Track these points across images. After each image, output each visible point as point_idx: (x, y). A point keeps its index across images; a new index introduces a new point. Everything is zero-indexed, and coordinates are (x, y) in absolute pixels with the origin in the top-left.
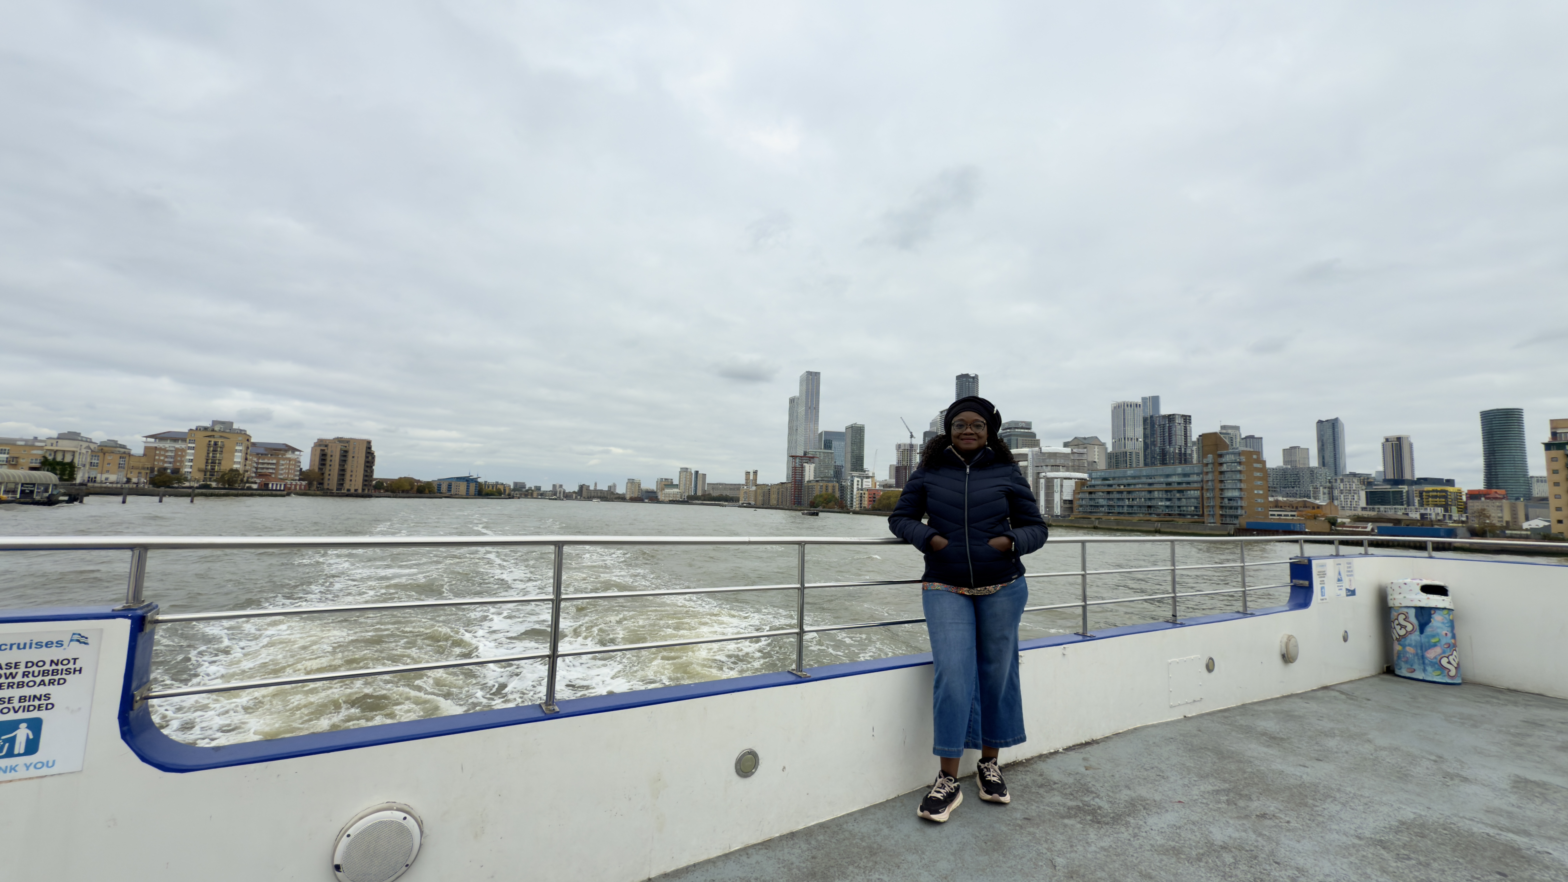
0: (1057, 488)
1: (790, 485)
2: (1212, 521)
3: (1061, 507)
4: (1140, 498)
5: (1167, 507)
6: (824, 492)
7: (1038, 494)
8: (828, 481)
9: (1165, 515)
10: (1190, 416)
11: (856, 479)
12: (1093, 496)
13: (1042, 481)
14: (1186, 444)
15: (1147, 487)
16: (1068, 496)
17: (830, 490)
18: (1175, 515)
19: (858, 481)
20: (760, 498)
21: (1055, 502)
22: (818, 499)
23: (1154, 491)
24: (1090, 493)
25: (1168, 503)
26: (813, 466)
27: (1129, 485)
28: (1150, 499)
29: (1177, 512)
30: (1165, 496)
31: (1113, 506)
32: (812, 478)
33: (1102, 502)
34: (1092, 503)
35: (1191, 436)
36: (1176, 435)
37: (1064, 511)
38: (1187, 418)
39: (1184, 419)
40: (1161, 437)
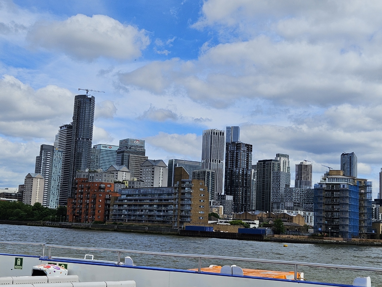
14: (247, 167)
15: (149, 202)
18: (161, 222)
23: (153, 205)
24: (119, 205)
29: (162, 220)
30: (157, 208)
31: (130, 215)
35: (252, 162)
36: (241, 160)
38: (250, 147)
39: (247, 148)
40: (231, 161)
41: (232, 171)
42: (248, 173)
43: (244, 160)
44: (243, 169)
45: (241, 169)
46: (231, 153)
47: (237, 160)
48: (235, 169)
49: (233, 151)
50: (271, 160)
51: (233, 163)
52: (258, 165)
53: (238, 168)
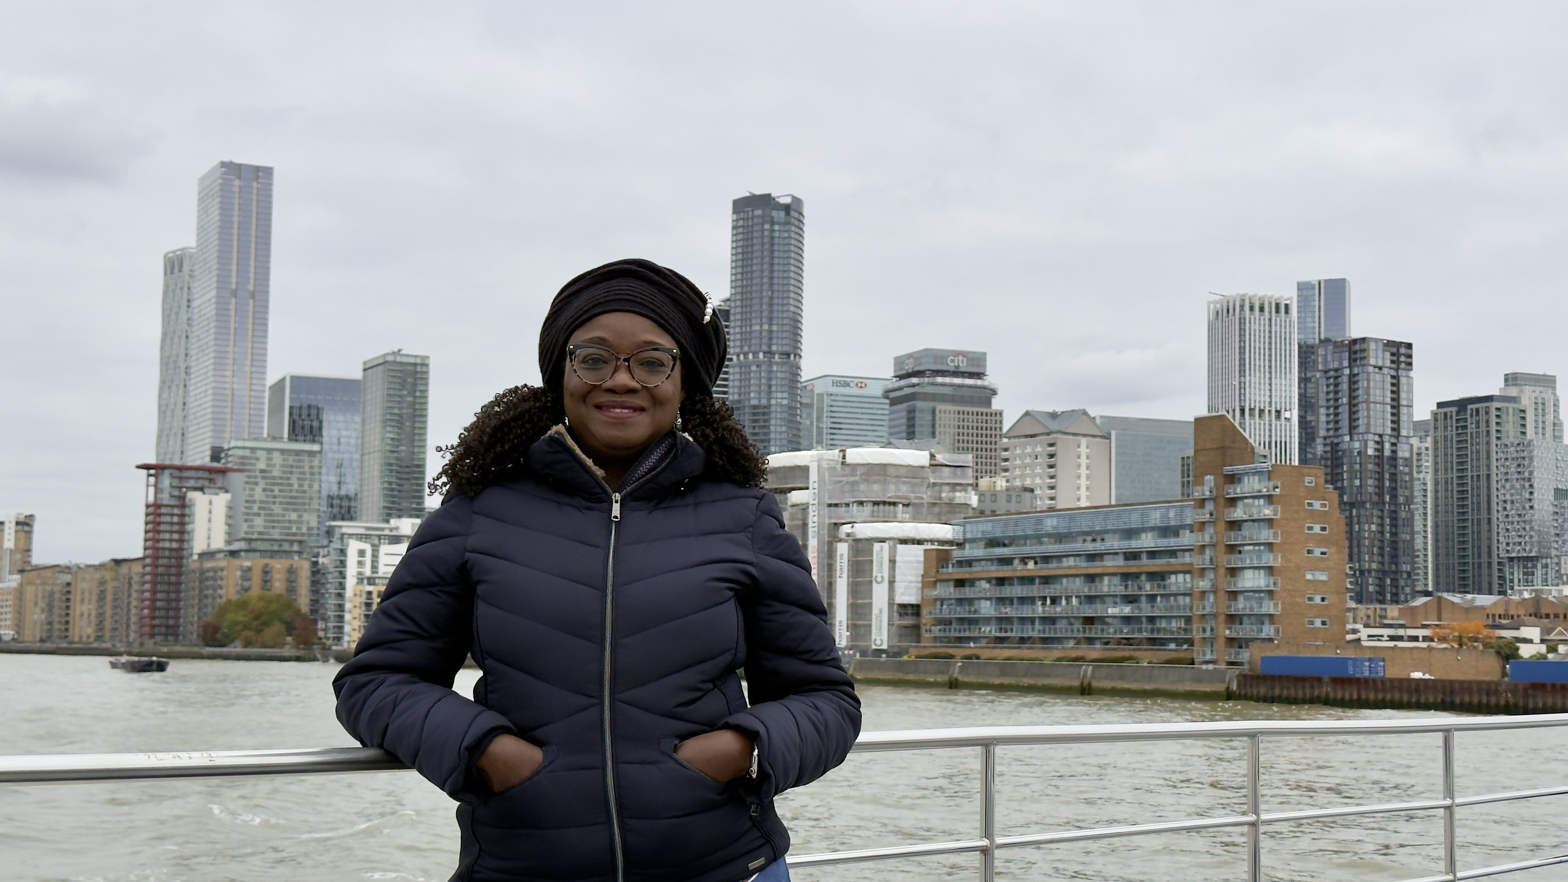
0: (880, 570)
1: (137, 568)
2: (1208, 657)
3: (890, 625)
4: (1068, 598)
5: (1127, 620)
6: (256, 590)
7: (831, 586)
8: (273, 554)
9: (1119, 642)
10: (1409, 346)
11: (353, 547)
12: (968, 592)
13: (842, 549)
14: (1396, 429)
15: (1085, 567)
16: (908, 594)
17: (278, 585)
18: (1140, 642)
19: (362, 553)
20: (36, 616)
21: (875, 611)
22: (230, 617)
23: (1101, 576)
24: (960, 583)
25: (1127, 610)
26: (221, 500)
27: (1046, 559)
28: (1090, 599)
29: (1145, 635)
30: (1120, 590)
31: (1008, 620)
32: (218, 542)
33: (986, 609)
34: (962, 612)
35: (1410, 406)
36: (1367, 402)
37: (900, 636)
38: (1403, 350)
39: (1393, 354)
40: (1328, 408)
41: (1335, 447)
42: (1400, 454)
43: (1384, 404)
44: (1381, 436)
45: (1371, 437)
46: (1328, 378)
47: (1355, 405)
48: (1347, 438)
49: (1336, 370)
50: (1489, 399)
51: (1336, 415)
52: (1436, 420)
53: (1359, 434)
